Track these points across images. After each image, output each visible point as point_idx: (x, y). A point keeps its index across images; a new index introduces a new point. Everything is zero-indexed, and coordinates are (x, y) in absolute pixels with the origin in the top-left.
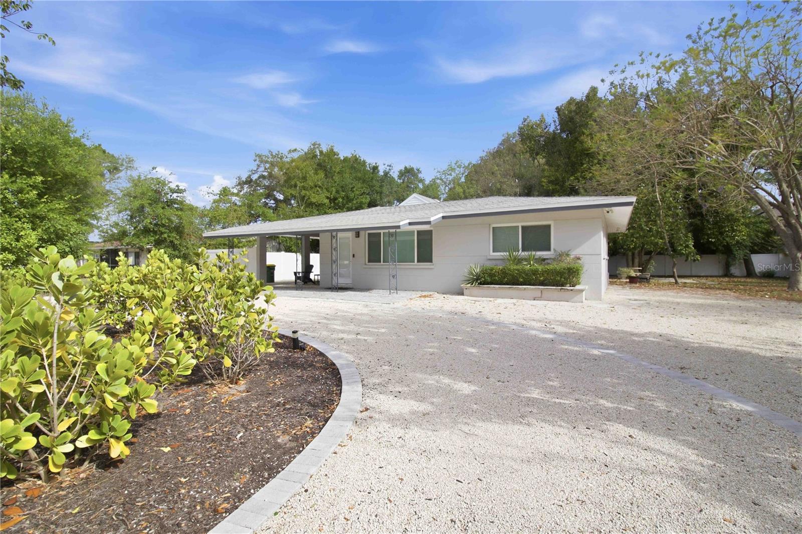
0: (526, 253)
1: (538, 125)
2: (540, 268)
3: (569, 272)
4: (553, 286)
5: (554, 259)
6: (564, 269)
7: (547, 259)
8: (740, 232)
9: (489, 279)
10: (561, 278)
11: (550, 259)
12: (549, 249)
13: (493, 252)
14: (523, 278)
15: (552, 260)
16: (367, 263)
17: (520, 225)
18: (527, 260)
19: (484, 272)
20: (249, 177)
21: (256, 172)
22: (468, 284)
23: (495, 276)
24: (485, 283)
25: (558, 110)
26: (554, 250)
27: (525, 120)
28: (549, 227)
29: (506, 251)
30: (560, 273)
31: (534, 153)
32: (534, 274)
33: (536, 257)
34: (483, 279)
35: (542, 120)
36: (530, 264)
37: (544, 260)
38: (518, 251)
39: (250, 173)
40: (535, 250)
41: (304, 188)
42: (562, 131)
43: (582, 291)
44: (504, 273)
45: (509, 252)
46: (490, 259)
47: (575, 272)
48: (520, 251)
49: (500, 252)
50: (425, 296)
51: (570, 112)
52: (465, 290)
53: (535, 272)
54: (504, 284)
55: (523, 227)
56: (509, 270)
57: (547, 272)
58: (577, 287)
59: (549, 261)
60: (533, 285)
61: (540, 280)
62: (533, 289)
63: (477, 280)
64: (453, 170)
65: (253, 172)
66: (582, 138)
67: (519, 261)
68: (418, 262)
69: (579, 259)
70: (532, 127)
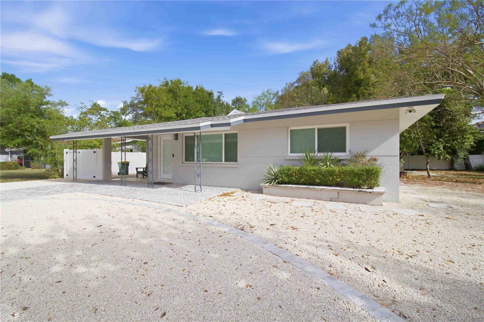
0: (322, 154)
1: (324, 66)
2: (336, 169)
3: (368, 173)
4: (350, 187)
5: (350, 160)
6: (363, 171)
7: (343, 160)
8: (469, 139)
9: (286, 179)
10: (359, 180)
11: (346, 160)
12: (344, 150)
13: (291, 153)
14: (320, 179)
15: (348, 161)
16: (184, 162)
17: (316, 127)
18: (324, 161)
19: (281, 172)
20: (132, 101)
21: (136, 99)
22: (267, 183)
23: (292, 176)
24: (282, 183)
25: (339, 53)
26: (350, 151)
27: (315, 63)
28: (344, 129)
29: (303, 152)
30: (358, 175)
31: (321, 85)
32: (331, 175)
33: (332, 158)
34: (281, 179)
35: (326, 62)
36: (327, 165)
37: (340, 160)
38: (315, 152)
39: (132, 99)
40: (332, 151)
41: (157, 106)
42: (341, 69)
43: (381, 194)
44: (301, 173)
45: (306, 153)
46: (287, 160)
47: (374, 174)
48: (316, 153)
49: (298, 153)
50: (225, 195)
51: (348, 54)
52: (264, 189)
53: (331, 173)
54: (301, 184)
55: (319, 130)
56: (306, 170)
57: (345, 173)
58: (376, 189)
59: (345, 162)
60: (330, 186)
61: (337, 181)
62: (329, 190)
63: (275, 179)
64: (265, 96)
65: (135, 99)
66: (356, 72)
67: (314, 162)
68: (225, 161)
69: (375, 160)
70: (320, 67)
